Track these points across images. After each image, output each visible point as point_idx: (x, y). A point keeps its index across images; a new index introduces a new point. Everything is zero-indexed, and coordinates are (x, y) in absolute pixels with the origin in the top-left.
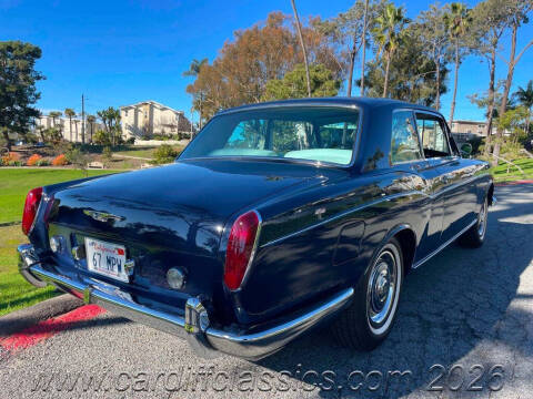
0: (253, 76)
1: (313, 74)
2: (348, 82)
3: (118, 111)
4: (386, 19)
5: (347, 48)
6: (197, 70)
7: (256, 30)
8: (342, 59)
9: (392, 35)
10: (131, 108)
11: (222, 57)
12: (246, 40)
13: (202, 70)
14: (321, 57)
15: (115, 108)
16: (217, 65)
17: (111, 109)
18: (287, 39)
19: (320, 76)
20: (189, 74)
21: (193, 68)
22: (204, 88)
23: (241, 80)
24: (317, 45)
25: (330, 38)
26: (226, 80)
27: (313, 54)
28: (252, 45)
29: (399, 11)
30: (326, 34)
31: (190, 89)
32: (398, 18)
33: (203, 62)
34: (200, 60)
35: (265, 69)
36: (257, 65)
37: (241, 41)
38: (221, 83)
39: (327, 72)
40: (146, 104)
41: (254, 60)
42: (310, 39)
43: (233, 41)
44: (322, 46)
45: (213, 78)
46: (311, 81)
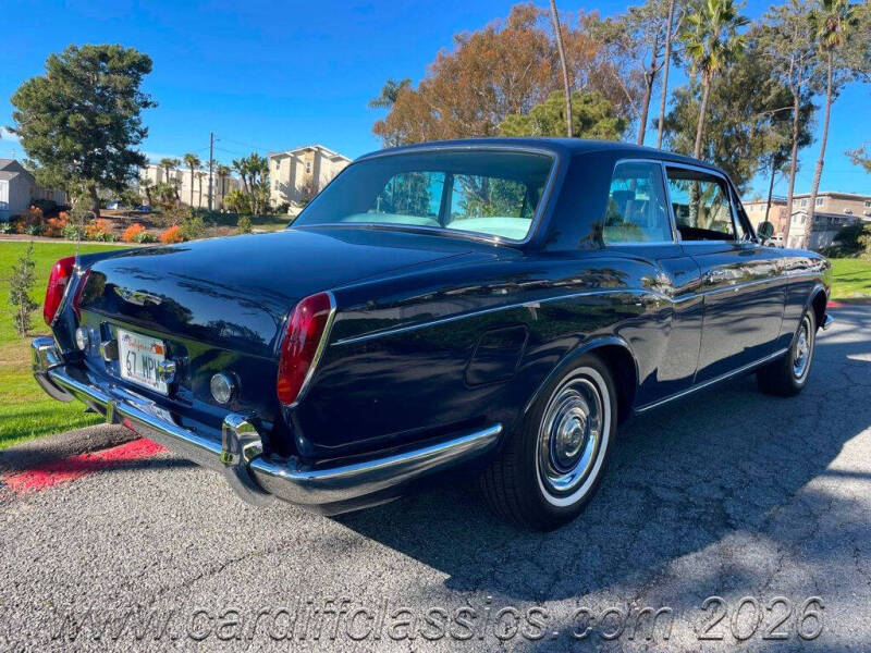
0: (483, 109)
1: (579, 107)
2: (639, 122)
3: (265, 161)
4: (707, 17)
5: (641, 65)
6: (392, 96)
7: (491, 33)
8: (633, 84)
9: (714, 45)
10: (286, 156)
11: (433, 76)
12: (473, 51)
13: (400, 97)
14: (597, 79)
15: (262, 155)
16: (424, 89)
17: (255, 157)
18: (541, 49)
19: (592, 110)
20: (377, 104)
21: (385, 94)
22: (401, 127)
23: (461, 116)
24: (592, 59)
25: (613, 48)
26: (438, 115)
27: (584, 75)
28: (483, 58)
29: (728, 6)
30: (608, 41)
31: (379, 129)
32: (725, 16)
33: (403, 84)
34: (398, 80)
35: (501, 98)
36: (490, 91)
37: (465, 51)
38: (428, 119)
39: (604, 104)
40: (309, 150)
41: (484, 83)
42: (578, 50)
43: (453, 51)
44: (599, 60)
45: (417, 111)
46: (576, 118)
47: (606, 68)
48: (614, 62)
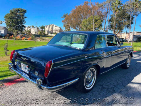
0: (79, 18)
1: (95, 18)
2: (105, 20)
3: (44, 27)
4: (116, 4)
5: (105, 11)
6: (65, 16)
7: (81, 6)
8: (104, 14)
9: (117, 8)
10: (48, 26)
11: (72, 13)
12: (78, 9)
13: (66, 16)
14: (98, 13)
16: (70, 15)
18: (89, 9)
19: (97, 19)
20: (63, 17)
22: (66, 21)
23: (76, 19)
26: (72, 19)
27: (96, 13)
28: (80, 10)
29: (119, 2)
30: (100, 7)
31: (63, 21)
32: (119, 4)
33: (67, 14)
34: (66, 14)
35: (82, 16)
36: (81, 15)
37: (77, 9)
38: (71, 20)
39: (99, 17)
40: (52, 25)
41: (80, 14)
42: (95, 9)
43: (75, 9)
44: (98, 10)
45: (69, 19)
46: (95, 20)
47: (100, 12)
48: (101, 10)
